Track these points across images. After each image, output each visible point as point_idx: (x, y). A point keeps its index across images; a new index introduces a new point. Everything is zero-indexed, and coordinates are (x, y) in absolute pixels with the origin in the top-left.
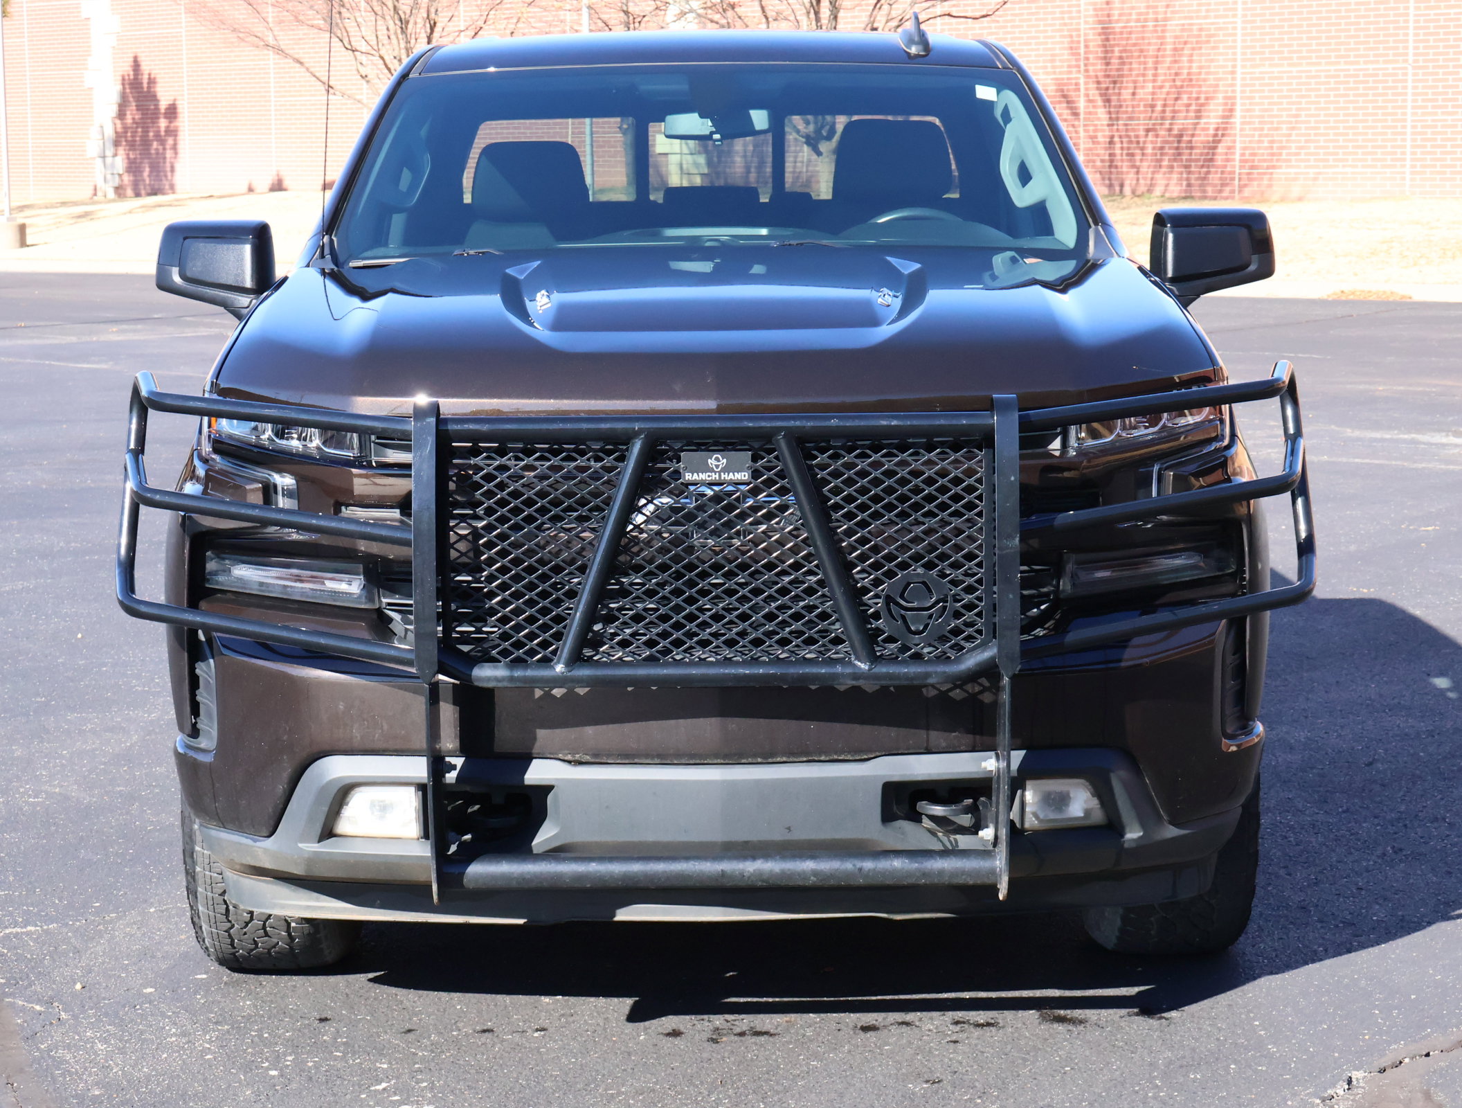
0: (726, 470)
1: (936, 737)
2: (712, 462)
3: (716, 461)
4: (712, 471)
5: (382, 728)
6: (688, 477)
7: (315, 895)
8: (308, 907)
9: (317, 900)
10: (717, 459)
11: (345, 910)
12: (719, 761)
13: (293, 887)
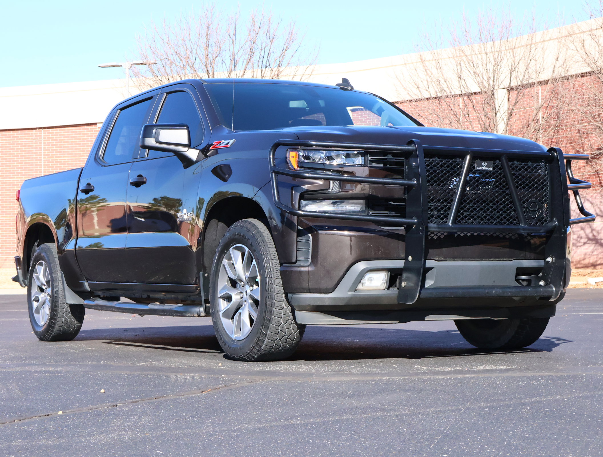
0: (487, 167)
1: (528, 254)
2: (483, 164)
3: (484, 164)
4: (483, 167)
5: (381, 251)
6: (478, 168)
7: (332, 317)
8: (330, 321)
9: (333, 318)
10: (484, 163)
11: (341, 321)
12: (478, 260)
13: (325, 314)
